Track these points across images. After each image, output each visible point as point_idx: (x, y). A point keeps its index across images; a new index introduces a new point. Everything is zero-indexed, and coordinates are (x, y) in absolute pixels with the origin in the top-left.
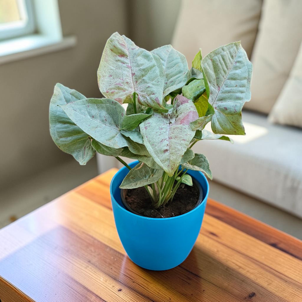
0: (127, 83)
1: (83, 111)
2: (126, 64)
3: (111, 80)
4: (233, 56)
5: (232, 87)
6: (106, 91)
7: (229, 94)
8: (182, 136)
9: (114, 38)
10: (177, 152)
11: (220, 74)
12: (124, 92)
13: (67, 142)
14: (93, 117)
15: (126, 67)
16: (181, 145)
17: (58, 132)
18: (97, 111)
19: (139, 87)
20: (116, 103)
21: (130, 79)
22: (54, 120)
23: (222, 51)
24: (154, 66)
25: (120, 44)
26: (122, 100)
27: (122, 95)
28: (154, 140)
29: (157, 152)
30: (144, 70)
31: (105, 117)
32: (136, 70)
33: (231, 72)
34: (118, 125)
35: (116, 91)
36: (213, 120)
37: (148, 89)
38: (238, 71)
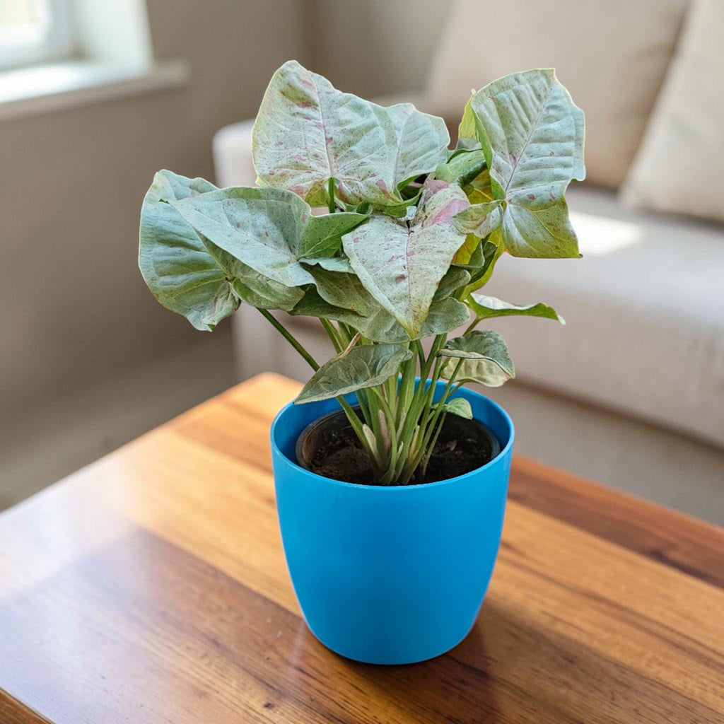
0: (316, 156)
1: (215, 212)
2: (313, 120)
3: (281, 151)
4: (539, 96)
5: (542, 156)
6: (268, 173)
7: (538, 171)
8: (435, 245)
9: (289, 69)
10: (426, 278)
11: (516, 131)
12: (308, 174)
13: (175, 285)
14: (238, 225)
15: (313, 126)
16: (434, 262)
17: (156, 262)
18: (247, 214)
19: (342, 166)
20: (290, 196)
21: (322, 150)
22: (149, 237)
23: (516, 83)
24: (374, 126)
25: (301, 80)
26: (305, 190)
27: (304, 181)
28: (375, 258)
29: (380, 282)
30: (352, 131)
31: (264, 227)
32: (334, 131)
33: (539, 128)
34: (294, 247)
35: (292, 171)
36: (506, 224)
37: (361, 168)
38: (554, 126)
